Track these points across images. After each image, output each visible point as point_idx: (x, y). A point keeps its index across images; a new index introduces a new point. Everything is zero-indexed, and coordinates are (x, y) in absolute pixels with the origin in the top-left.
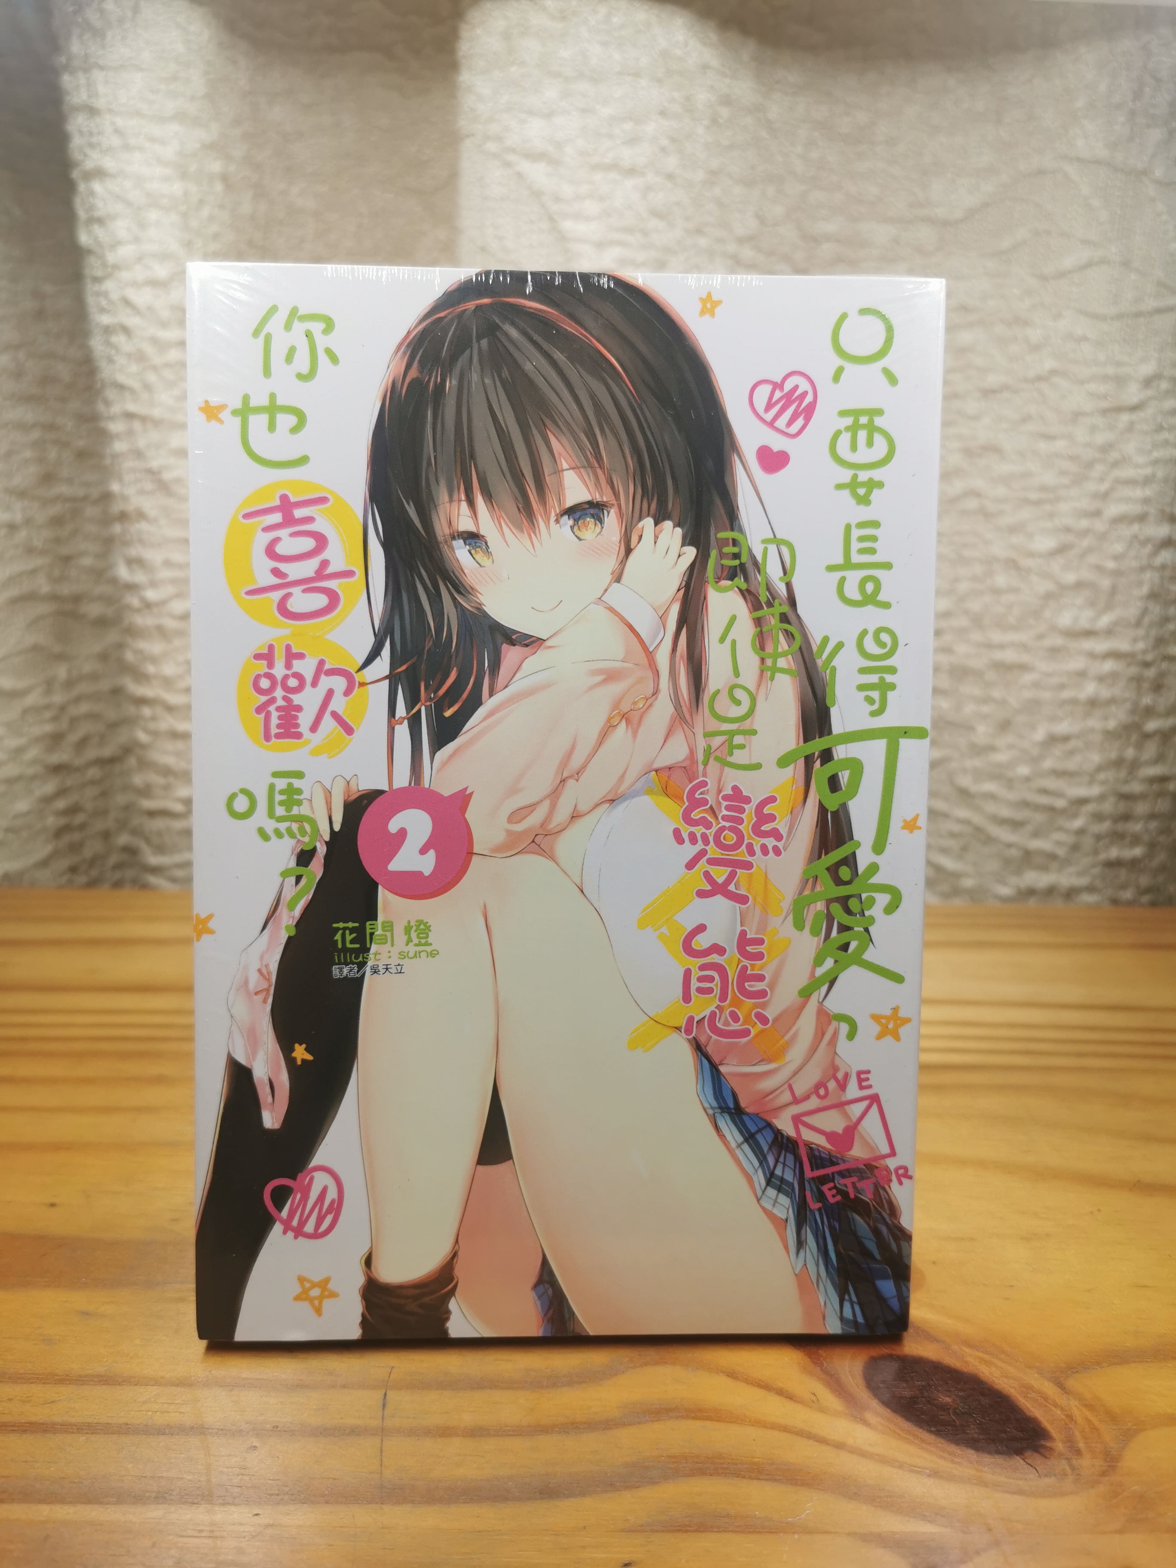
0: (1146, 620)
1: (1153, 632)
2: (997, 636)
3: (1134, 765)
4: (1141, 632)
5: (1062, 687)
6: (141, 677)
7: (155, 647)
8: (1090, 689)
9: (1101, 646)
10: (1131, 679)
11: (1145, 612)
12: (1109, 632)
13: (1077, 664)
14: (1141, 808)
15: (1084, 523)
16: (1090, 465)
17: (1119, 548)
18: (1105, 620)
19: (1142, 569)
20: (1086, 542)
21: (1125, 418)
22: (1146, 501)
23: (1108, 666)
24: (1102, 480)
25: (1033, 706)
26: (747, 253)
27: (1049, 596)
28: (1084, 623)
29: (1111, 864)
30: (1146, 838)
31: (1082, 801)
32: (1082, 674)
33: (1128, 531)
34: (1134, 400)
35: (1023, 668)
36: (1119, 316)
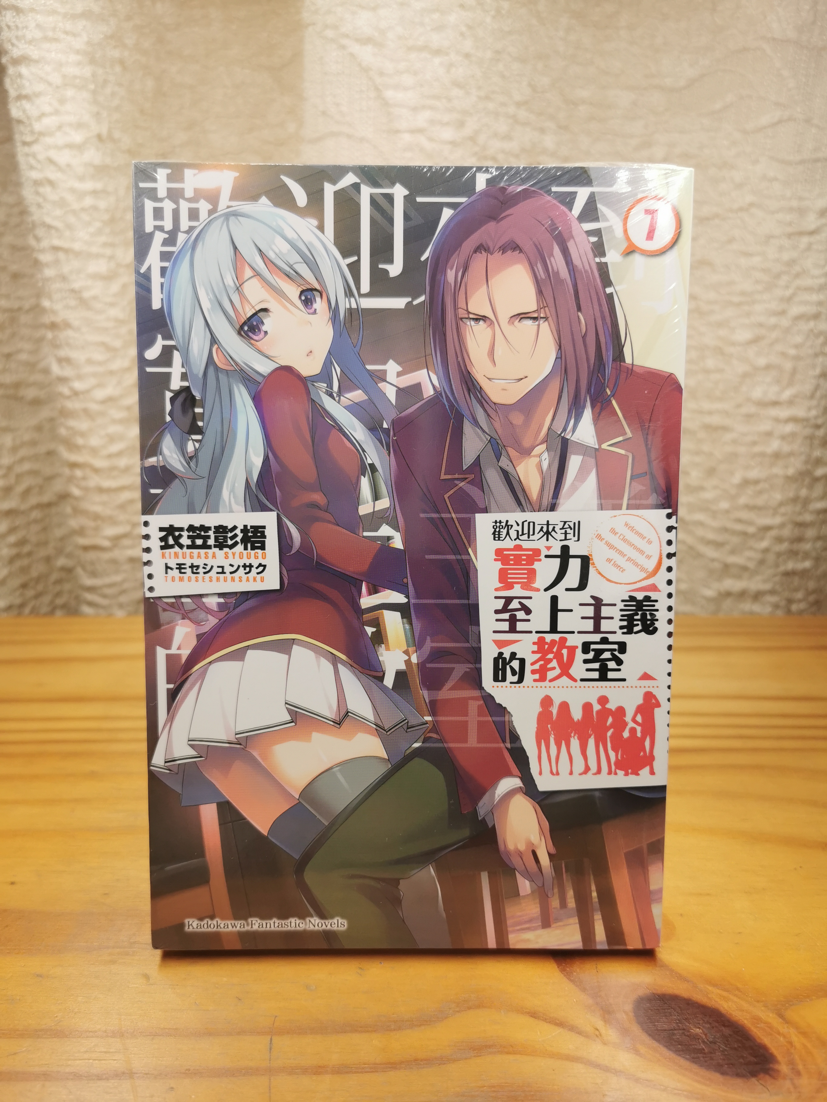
0: (818, 394)
1: (823, 403)
2: (706, 405)
3: (806, 502)
4: (814, 402)
5: (754, 443)
6: (72, 447)
7: (82, 425)
8: (775, 445)
9: (784, 413)
10: (806, 438)
11: (817, 387)
12: (791, 402)
13: (766, 426)
14: (810, 533)
15: (773, 320)
16: (778, 276)
17: (799, 339)
18: (787, 394)
19: (816, 355)
20: (774, 335)
21: (805, 240)
22: (820, 303)
23: (789, 428)
24: (787, 287)
25: (733, 457)
26: (523, 114)
27: (745, 375)
28: (771, 396)
29: (788, 574)
30: (814, 554)
31: (768, 528)
32: (769, 434)
33: (805, 326)
34: (812, 227)
35: (725, 429)
36: (802, 162)
